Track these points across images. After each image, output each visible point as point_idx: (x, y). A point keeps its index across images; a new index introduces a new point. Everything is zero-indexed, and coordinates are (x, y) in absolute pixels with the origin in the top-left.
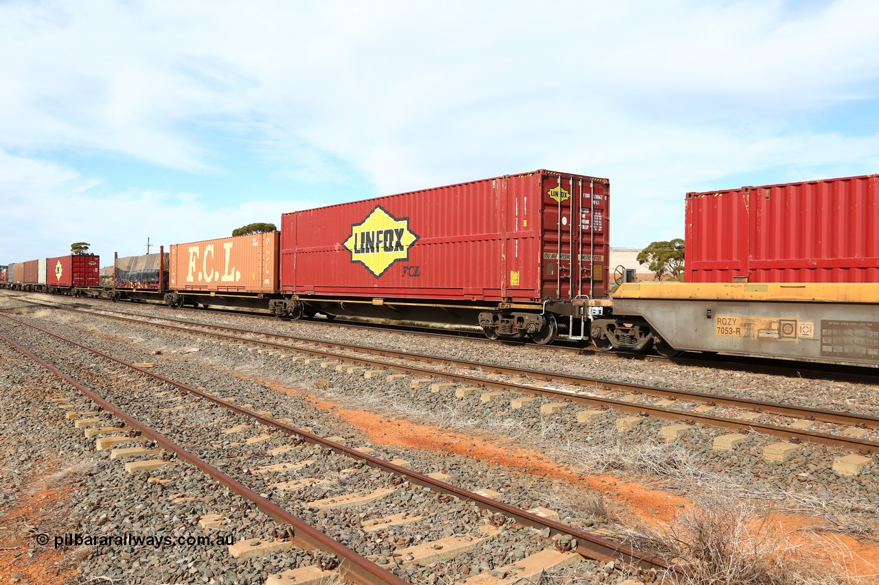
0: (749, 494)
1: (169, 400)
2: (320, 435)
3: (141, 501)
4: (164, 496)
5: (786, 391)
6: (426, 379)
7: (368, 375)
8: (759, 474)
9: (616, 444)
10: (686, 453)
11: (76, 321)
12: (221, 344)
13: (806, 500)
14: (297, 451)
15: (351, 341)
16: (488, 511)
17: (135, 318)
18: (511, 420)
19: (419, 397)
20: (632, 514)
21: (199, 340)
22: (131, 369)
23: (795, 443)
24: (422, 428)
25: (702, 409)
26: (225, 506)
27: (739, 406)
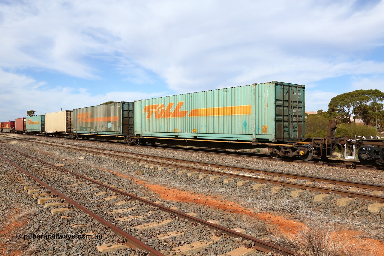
0: (330, 221)
1: (71, 181)
2: (139, 196)
3: (58, 227)
4: (68, 224)
5: (346, 174)
6: (185, 171)
7: (160, 169)
8: (335, 212)
9: (270, 199)
10: (302, 203)
11: (29, 145)
12: (94, 155)
13: (356, 223)
14: (128, 203)
15: (152, 154)
16: (214, 230)
17: (55, 144)
18: (224, 188)
19: (182, 178)
20: (279, 230)
21: (84, 154)
22: (54, 167)
23: (350, 198)
24: (184, 192)
25: (309, 183)
26: (96, 229)
27: (325, 181)
